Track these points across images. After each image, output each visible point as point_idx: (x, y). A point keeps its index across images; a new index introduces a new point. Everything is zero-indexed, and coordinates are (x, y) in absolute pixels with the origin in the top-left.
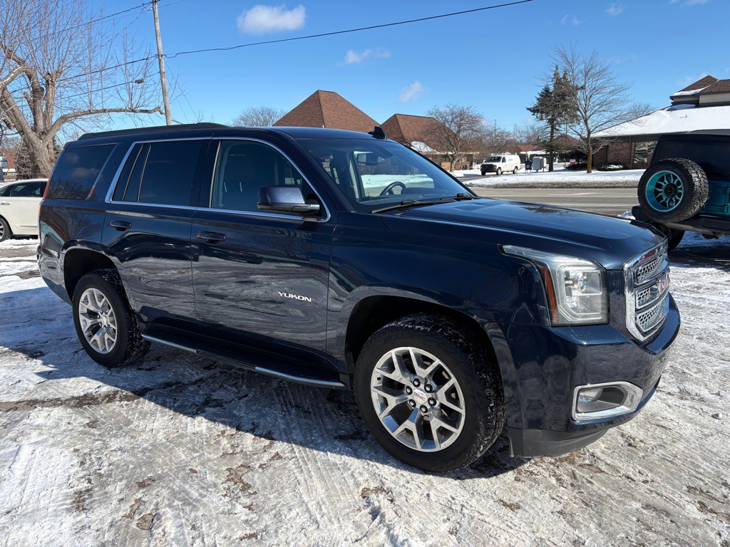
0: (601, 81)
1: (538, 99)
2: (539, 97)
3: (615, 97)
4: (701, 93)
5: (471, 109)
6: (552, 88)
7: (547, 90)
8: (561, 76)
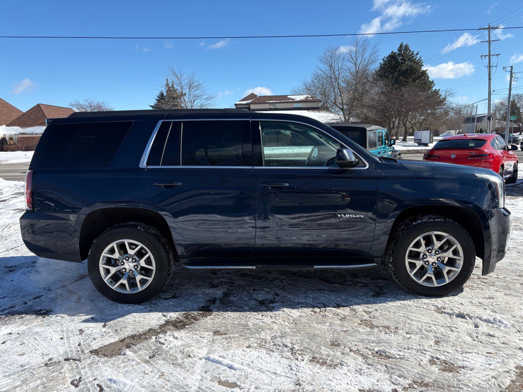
0: (199, 91)
1: (156, 100)
2: (157, 98)
3: (209, 102)
4: (251, 103)
5: (106, 104)
6: (165, 94)
7: (162, 94)
8: (171, 85)
